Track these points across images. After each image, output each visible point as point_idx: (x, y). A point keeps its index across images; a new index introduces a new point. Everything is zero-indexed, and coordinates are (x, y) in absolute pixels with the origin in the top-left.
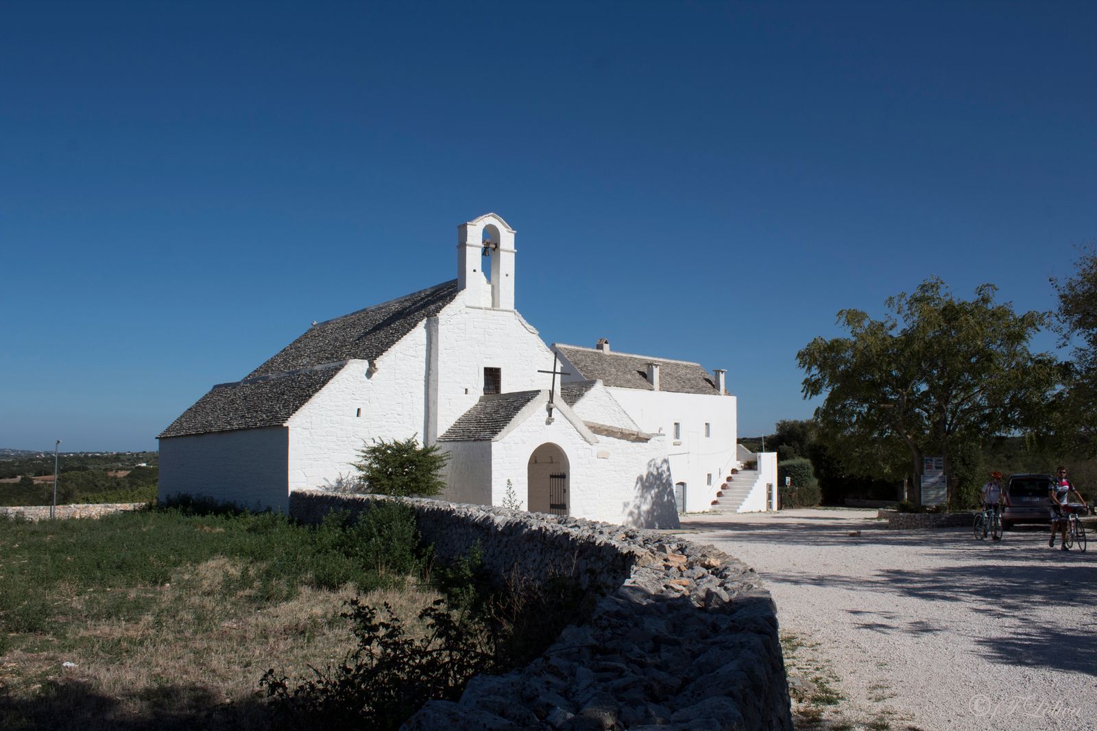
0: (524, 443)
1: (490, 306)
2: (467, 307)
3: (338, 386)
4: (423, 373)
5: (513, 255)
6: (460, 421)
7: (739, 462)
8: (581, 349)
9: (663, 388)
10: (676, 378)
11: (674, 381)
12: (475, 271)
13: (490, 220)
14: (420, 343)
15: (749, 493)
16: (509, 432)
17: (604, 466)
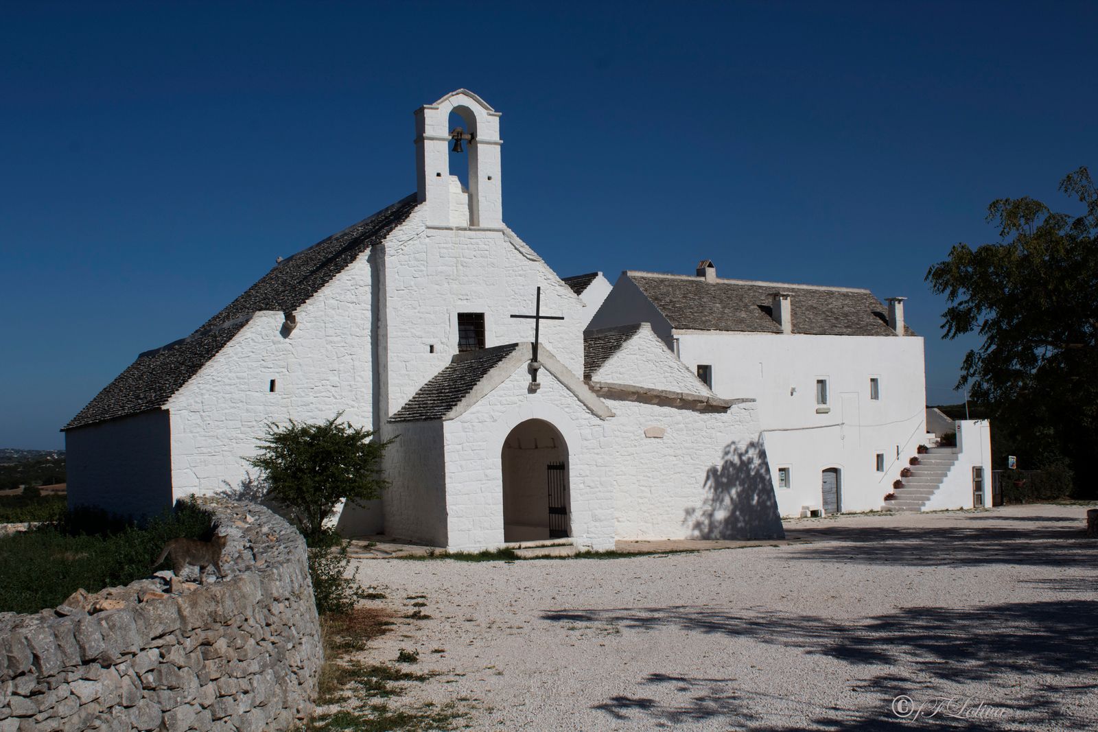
0: (495, 421)
1: (464, 221)
2: (428, 228)
3: (240, 349)
4: (369, 325)
5: (498, 148)
6: (423, 392)
7: (932, 436)
8: (669, 277)
9: (797, 329)
10: (824, 312)
11: (819, 318)
12: (439, 175)
13: (460, 99)
14: (361, 283)
15: (942, 482)
16: (469, 406)
17: (658, 448)
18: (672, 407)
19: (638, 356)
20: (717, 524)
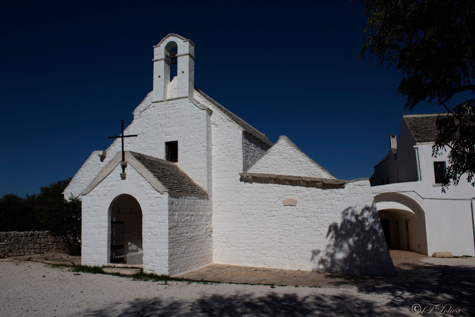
5: (188, 56)
12: (160, 77)
13: (170, 39)
17: (292, 212)
18: (301, 186)
19: (277, 156)
20: (337, 262)
